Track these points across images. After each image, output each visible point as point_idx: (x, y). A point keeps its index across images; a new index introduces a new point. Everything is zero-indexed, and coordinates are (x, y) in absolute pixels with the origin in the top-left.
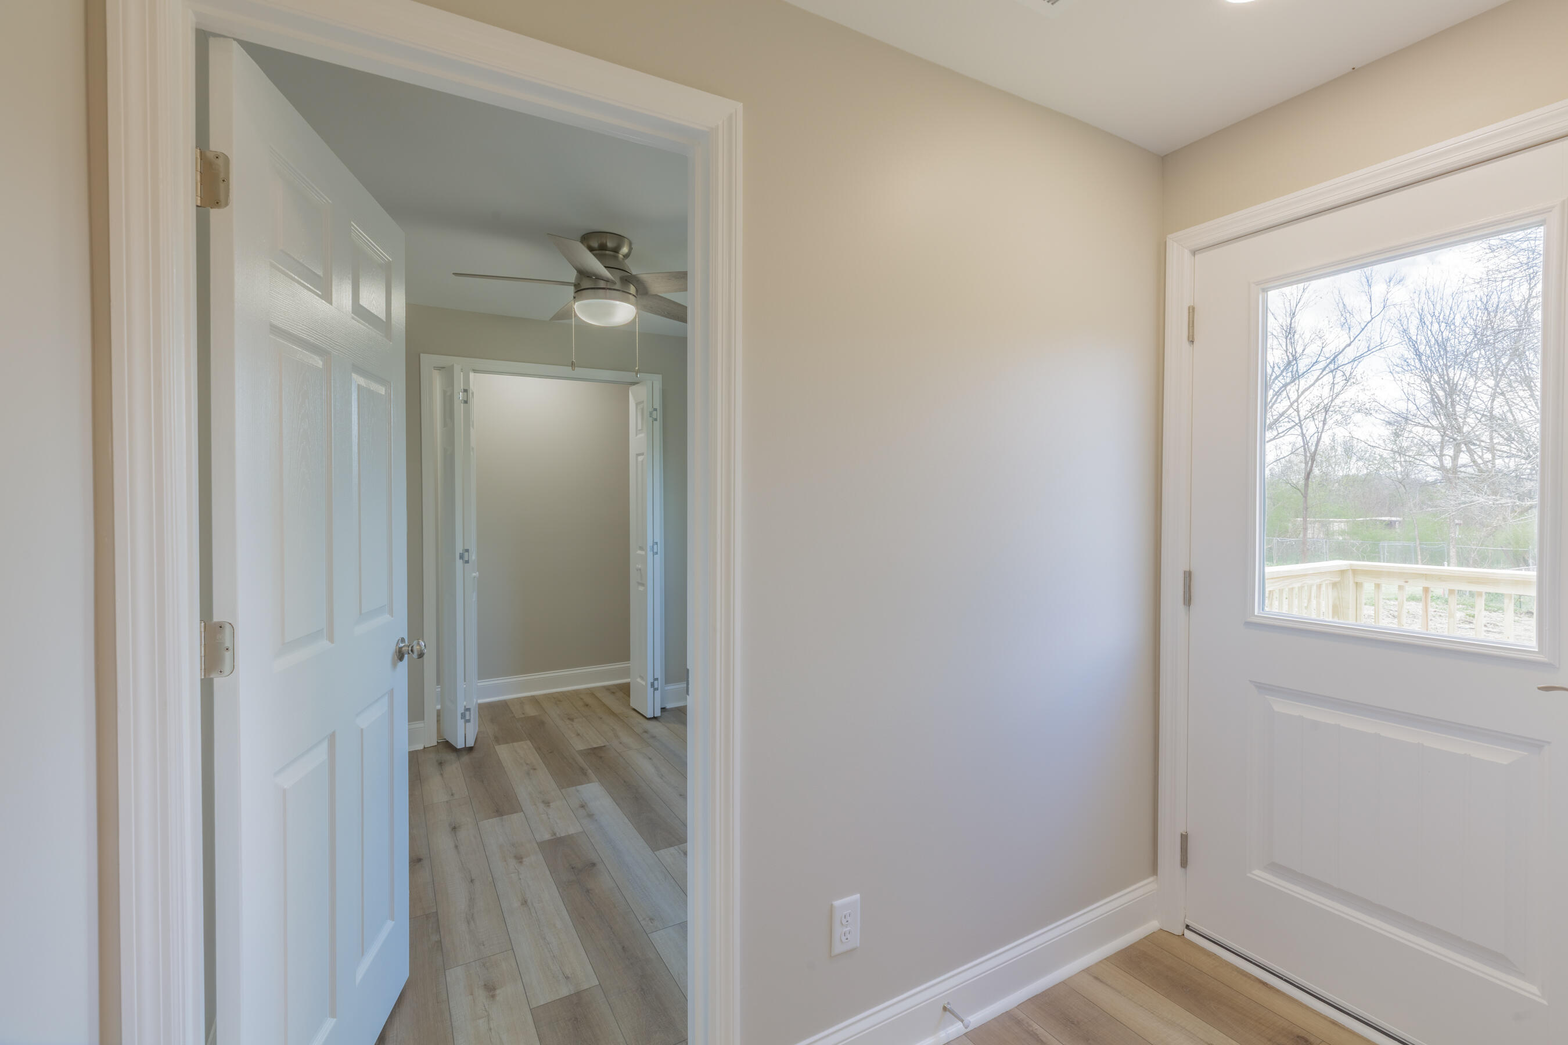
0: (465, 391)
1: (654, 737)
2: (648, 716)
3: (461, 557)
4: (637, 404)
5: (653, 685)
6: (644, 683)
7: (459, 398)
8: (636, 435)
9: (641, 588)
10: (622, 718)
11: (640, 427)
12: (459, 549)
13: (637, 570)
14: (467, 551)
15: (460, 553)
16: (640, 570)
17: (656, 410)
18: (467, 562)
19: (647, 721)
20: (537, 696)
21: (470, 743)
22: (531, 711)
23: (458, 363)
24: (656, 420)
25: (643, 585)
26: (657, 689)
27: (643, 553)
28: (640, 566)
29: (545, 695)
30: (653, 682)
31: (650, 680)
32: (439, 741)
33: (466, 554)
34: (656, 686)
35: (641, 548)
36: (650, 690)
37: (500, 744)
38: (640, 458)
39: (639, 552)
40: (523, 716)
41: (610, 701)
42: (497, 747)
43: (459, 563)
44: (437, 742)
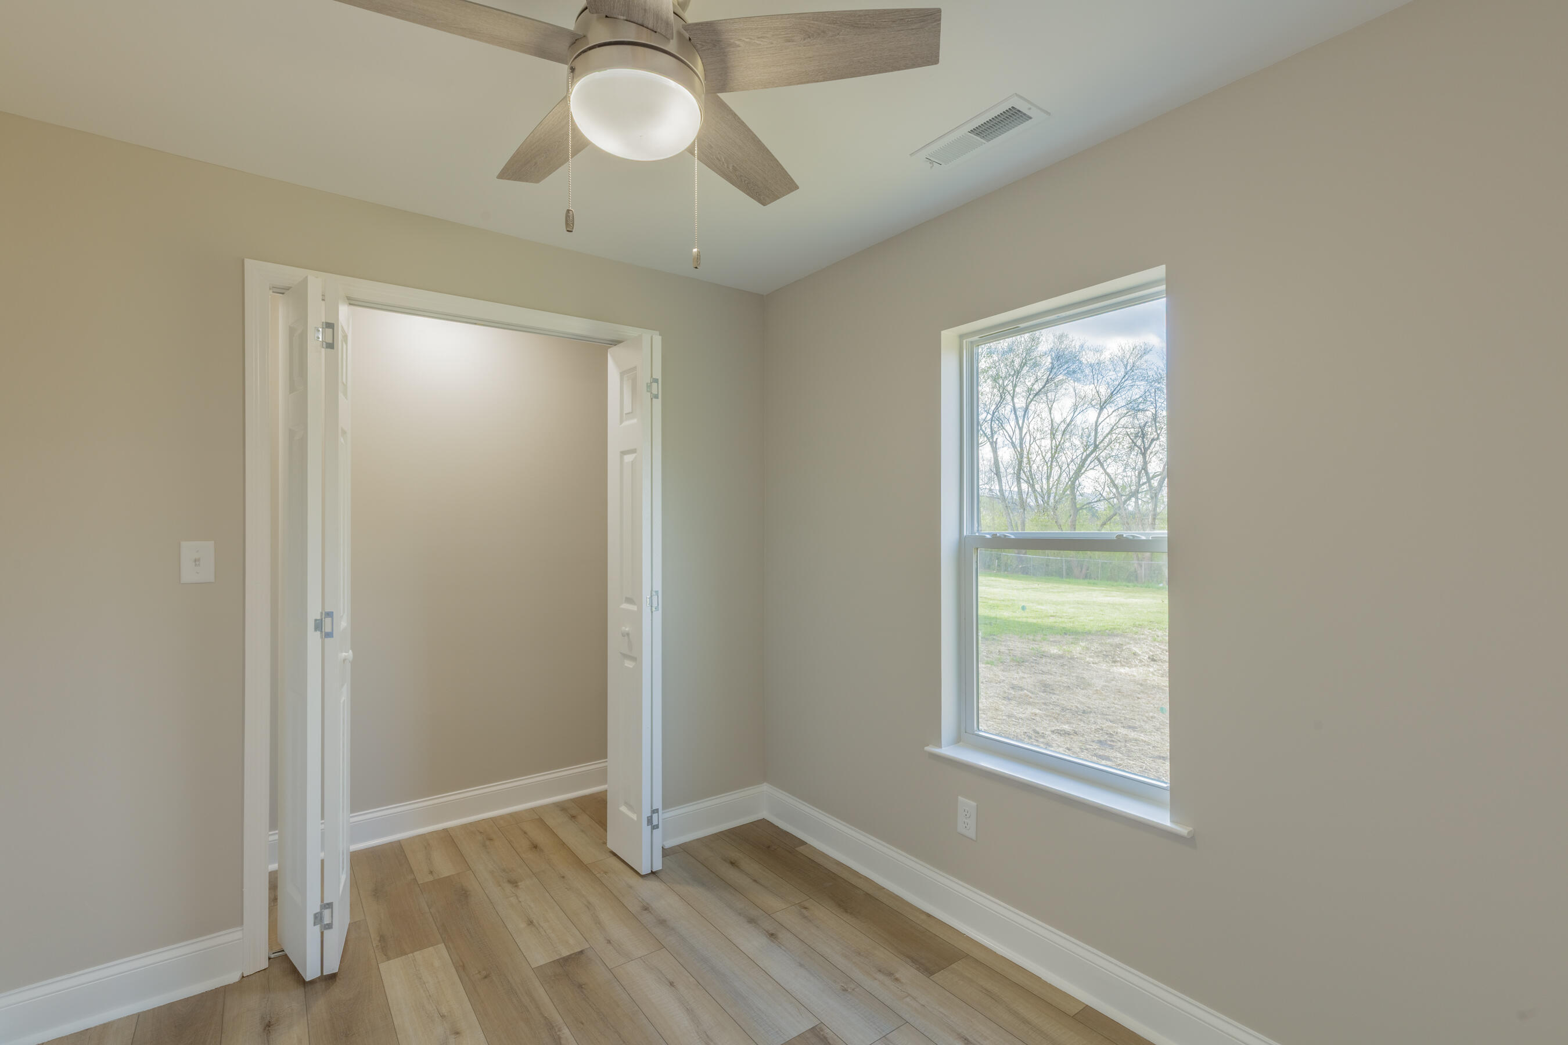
0: (330, 326)
1: (662, 922)
2: (643, 873)
3: (319, 626)
4: (622, 374)
5: (650, 820)
6: (634, 817)
7: (319, 338)
8: (621, 422)
9: (629, 664)
10: (598, 875)
11: (627, 408)
12: (314, 613)
13: (623, 635)
14: (330, 615)
15: (316, 620)
16: (628, 634)
17: (656, 381)
18: (329, 635)
19: (641, 880)
20: (453, 829)
21: (332, 966)
22: (445, 867)
23: (316, 282)
24: (656, 397)
25: (633, 659)
26: (657, 827)
27: (634, 608)
28: (627, 629)
29: (464, 827)
30: (651, 816)
31: (646, 812)
32: (272, 956)
33: (328, 620)
34: (655, 823)
35: (629, 600)
36: (646, 829)
37: (389, 959)
38: (628, 458)
39: (625, 606)
40: (430, 878)
41: (572, 836)
42: (383, 966)
43: (314, 638)
44: (269, 959)
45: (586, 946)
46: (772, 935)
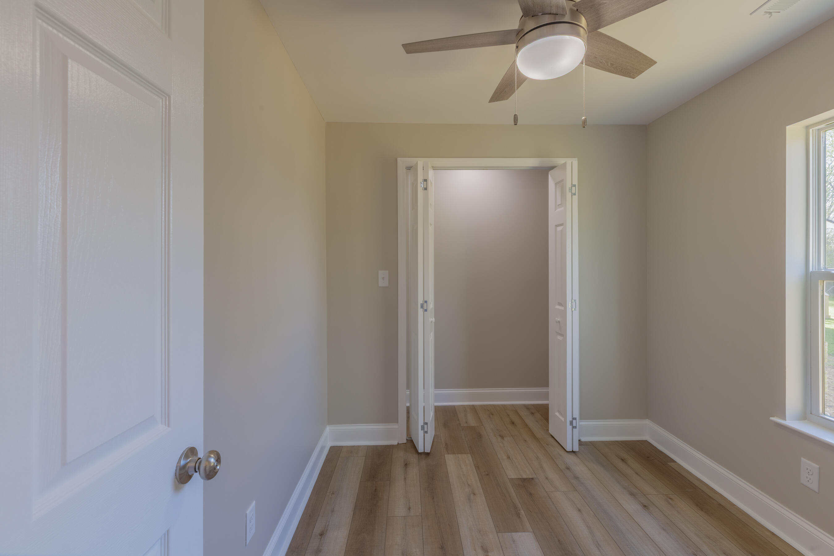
0: (425, 180)
1: (577, 478)
2: (568, 450)
3: (422, 306)
4: (556, 184)
5: (571, 423)
6: (563, 419)
7: (422, 186)
8: (556, 209)
9: (560, 338)
10: (543, 445)
11: (559, 202)
12: (420, 301)
13: (556, 322)
14: (426, 302)
15: (421, 304)
16: (559, 322)
17: (575, 186)
18: (426, 310)
19: (566, 453)
20: (477, 406)
21: (428, 450)
22: (472, 422)
23: (420, 162)
24: (575, 194)
25: (562, 335)
26: (575, 427)
27: (562, 308)
28: (559, 319)
29: (481, 406)
30: (572, 421)
31: (569, 418)
32: (408, 438)
33: (426, 304)
34: (574, 425)
35: (560, 304)
36: (569, 428)
37: (448, 454)
38: (559, 229)
39: (558, 307)
40: (466, 425)
41: (531, 422)
42: (446, 456)
43: (420, 311)
44: (407, 440)
45: (534, 476)
46: (645, 506)
